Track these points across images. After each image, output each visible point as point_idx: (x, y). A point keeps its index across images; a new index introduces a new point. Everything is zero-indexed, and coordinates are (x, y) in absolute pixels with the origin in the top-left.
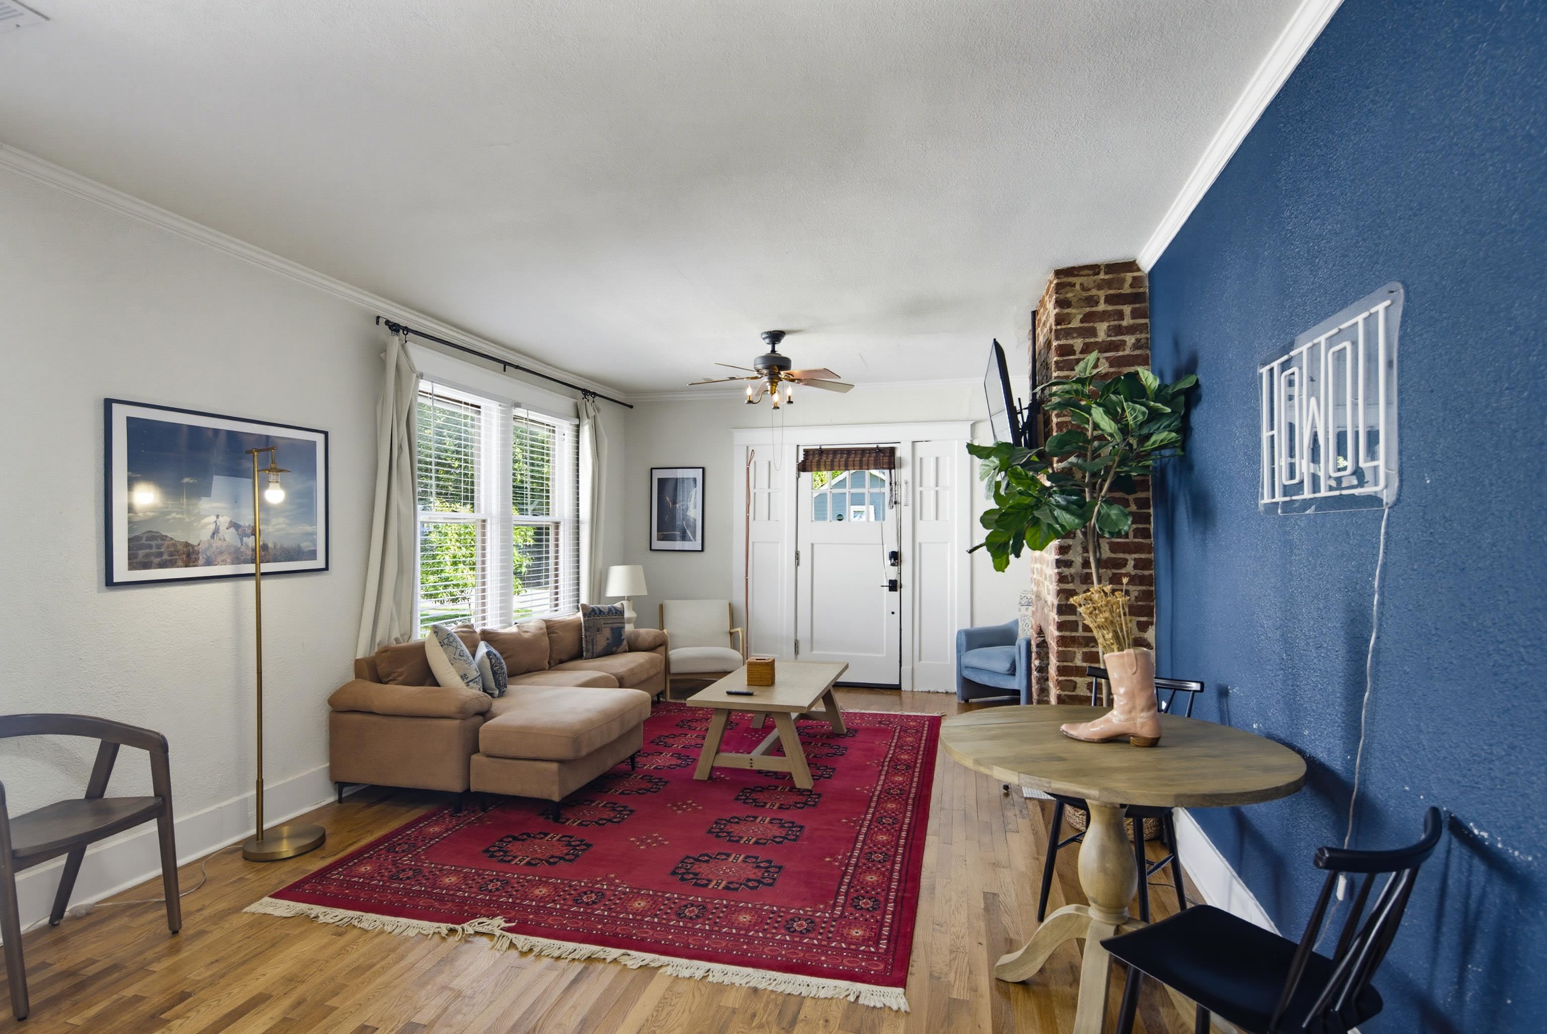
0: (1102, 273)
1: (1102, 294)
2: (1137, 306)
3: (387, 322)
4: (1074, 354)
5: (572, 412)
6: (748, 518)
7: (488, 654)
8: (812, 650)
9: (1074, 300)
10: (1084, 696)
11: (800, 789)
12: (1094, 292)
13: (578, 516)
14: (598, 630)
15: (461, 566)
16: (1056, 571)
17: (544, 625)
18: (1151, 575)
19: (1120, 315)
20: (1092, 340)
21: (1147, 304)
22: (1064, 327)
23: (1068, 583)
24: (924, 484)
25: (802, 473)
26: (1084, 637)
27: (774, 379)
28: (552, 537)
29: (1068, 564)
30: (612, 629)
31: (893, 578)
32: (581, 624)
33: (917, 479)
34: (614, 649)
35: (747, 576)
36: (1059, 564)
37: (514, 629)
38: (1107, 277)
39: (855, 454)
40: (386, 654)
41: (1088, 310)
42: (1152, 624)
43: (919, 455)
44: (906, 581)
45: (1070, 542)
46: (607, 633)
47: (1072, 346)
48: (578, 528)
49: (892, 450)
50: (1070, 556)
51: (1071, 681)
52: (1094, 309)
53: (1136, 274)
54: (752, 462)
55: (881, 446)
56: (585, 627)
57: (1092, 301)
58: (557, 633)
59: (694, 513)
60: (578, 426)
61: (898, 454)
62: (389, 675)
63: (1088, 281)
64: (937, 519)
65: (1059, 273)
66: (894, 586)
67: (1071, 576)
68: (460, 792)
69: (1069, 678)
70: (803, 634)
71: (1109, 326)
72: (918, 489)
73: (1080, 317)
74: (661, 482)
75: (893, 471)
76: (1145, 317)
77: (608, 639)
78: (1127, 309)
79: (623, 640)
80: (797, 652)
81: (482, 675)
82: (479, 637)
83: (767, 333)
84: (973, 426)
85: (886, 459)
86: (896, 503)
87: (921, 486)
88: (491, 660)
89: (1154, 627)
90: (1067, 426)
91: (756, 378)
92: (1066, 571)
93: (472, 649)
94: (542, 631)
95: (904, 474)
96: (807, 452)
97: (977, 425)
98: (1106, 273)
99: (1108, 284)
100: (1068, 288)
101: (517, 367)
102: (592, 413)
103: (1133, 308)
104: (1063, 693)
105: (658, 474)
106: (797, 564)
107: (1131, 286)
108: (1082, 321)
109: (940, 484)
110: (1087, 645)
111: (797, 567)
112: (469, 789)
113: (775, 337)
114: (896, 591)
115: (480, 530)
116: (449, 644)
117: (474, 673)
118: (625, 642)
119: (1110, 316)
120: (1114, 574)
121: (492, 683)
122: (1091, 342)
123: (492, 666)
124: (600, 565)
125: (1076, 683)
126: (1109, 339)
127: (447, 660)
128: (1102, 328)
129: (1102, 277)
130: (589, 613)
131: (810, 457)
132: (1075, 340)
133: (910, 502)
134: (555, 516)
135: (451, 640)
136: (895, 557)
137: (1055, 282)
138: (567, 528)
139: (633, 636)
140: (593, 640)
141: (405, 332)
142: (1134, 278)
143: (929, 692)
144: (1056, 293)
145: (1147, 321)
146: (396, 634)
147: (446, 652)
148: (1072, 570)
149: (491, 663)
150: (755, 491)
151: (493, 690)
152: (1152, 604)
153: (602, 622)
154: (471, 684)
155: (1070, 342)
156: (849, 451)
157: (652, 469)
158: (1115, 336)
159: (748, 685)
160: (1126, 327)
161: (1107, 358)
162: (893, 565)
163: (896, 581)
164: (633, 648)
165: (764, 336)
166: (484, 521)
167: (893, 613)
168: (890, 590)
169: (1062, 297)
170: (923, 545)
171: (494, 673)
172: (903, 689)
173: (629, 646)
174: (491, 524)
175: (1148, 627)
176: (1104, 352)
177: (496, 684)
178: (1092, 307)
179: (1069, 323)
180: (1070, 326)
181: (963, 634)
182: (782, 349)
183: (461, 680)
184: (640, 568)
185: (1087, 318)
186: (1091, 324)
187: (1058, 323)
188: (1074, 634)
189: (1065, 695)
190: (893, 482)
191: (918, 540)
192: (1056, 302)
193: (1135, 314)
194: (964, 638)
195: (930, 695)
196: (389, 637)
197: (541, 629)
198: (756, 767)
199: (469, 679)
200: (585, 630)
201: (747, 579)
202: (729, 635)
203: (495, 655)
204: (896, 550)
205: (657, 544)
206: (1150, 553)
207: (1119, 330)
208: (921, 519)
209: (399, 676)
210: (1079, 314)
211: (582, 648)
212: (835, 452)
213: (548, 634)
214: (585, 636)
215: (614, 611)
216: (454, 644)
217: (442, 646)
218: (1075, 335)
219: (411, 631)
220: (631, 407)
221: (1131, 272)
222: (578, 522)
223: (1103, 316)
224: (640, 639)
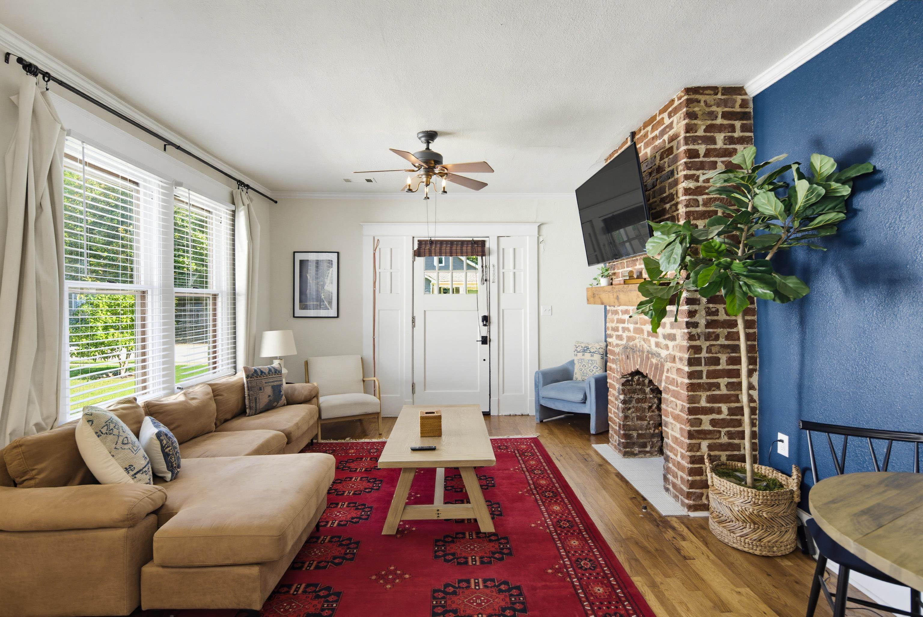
0: (720, 94)
1: (720, 111)
2: (745, 122)
3: (20, 60)
4: (699, 157)
5: (228, 197)
6: (374, 291)
7: (159, 435)
8: (425, 389)
9: (700, 113)
10: (707, 430)
11: (485, 533)
12: (714, 108)
13: (234, 289)
14: (260, 389)
15: (112, 331)
16: (686, 331)
17: (209, 390)
18: (755, 332)
19: (732, 128)
20: (712, 147)
21: (752, 122)
22: (692, 134)
23: (696, 340)
24: (506, 267)
25: (416, 258)
26: (707, 383)
27: (429, 172)
28: (210, 307)
29: (695, 325)
30: (273, 387)
31: (485, 335)
32: (244, 385)
33: (500, 264)
34: (275, 404)
35: (374, 335)
36: (688, 325)
37: (179, 398)
38: (723, 97)
39: (457, 244)
40: (20, 450)
41: (709, 122)
42: (755, 370)
43: (502, 246)
44: (494, 337)
45: (696, 307)
46: (268, 391)
47: (698, 151)
48: (234, 299)
49: (483, 243)
50: (695, 319)
51: (698, 419)
52: (714, 122)
53: (744, 97)
54: (378, 249)
55: (475, 239)
56: (248, 387)
57: (712, 115)
58: (221, 395)
59: (331, 287)
60: (234, 212)
61: (487, 245)
62: (25, 473)
63: (710, 99)
64: (514, 292)
65: (688, 91)
66: (485, 340)
67: (698, 334)
68: (128, 614)
69: (697, 417)
70: (418, 378)
71: (725, 137)
72: (501, 271)
73: (703, 127)
74: (302, 262)
75: (484, 258)
76: (751, 131)
77: (269, 396)
78: (738, 124)
79: (282, 395)
80: (413, 392)
81: (151, 462)
82: (142, 411)
83: (423, 132)
84: (539, 227)
85: (480, 249)
86: (486, 280)
87: (503, 268)
88: (161, 441)
89: (757, 373)
90: (693, 214)
91: (413, 171)
92: (694, 331)
93: (135, 427)
94: (208, 397)
95: (493, 259)
96: (420, 242)
97: (542, 226)
98: (723, 94)
99: (724, 103)
100: (695, 104)
101: (178, 148)
102: (247, 202)
103: (742, 124)
104: (692, 429)
105: (299, 257)
106: (414, 326)
107: (741, 106)
108: (705, 131)
109: (517, 267)
110: (709, 390)
111: (413, 328)
112: (140, 607)
113: (431, 136)
114: (487, 344)
115: (140, 301)
116: (110, 432)
117: (141, 462)
118: (284, 397)
119: (725, 128)
120: (729, 333)
121: (162, 466)
122: (712, 149)
123: (163, 448)
124: (254, 331)
125: (701, 420)
126: (725, 147)
127: (106, 452)
128: (720, 137)
129: (720, 97)
130: (252, 375)
131: (423, 246)
132: (700, 146)
133: (496, 280)
134: (213, 288)
135: (112, 426)
136: (486, 319)
137: (685, 97)
138: (225, 299)
139: (289, 391)
140: (256, 399)
141: (46, 79)
142: (743, 100)
143: (510, 415)
144: (687, 107)
145: (751, 134)
146: (36, 418)
147: (105, 444)
148: (699, 330)
149: (161, 445)
150: (380, 271)
151: (164, 472)
152: (755, 355)
153: (264, 381)
154: (139, 476)
155: (696, 147)
156: (452, 243)
157: (294, 252)
158: (730, 144)
159: (421, 437)
160: (737, 138)
161: (723, 162)
162: (485, 325)
163: (487, 337)
164: (291, 401)
165: (420, 135)
166: (144, 292)
167: (484, 360)
168: (482, 344)
169: (691, 110)
170: (505, 311)
171: (166, 455)
172: (491, 414)
173: (287, 400)
174: (152, 295)
175: (753, 373)
176: (721, 157)
177: (168, 467)
178: (713, 120)
179: (696, 132)
180: (696, 134)
181: (540, 374)
182: (436, 146)
183: (125, 473)
184: (290, 332)
185: (709, 128)
186: (712, 134)
187: (687, 131)
188: (699, 381)
189: (694, 430)
190: (484, 265)
191: (502, 308)
192: (687, 114)
193: (744, 128)
194: (541, 376)
195: (512, 417)
196: (27, 422)
197: (208, 394)
198: (443, 517)
199: (135, 471)
200: (248, 390)
201: (374, 339)
202: (362, 382)
203: (166, 435)
204: (486, 314)
205: (299, 312)
206: (754, 315)
207: (731, 140)
208: (503, 292)
209: (38, 474)
210: (703, 125)
211: (245, 405)
212: (442, 242)
213: (214, 396)
214: (249, 395)
215: (273, 370)
216: (115, 431)
217: (98, 436)
218: (700, 142)
219: (57, 413)
220: (276, 202)
221: (741, 95)
222: (234, 294)
223: (720, 128)
224: (296, 393)
